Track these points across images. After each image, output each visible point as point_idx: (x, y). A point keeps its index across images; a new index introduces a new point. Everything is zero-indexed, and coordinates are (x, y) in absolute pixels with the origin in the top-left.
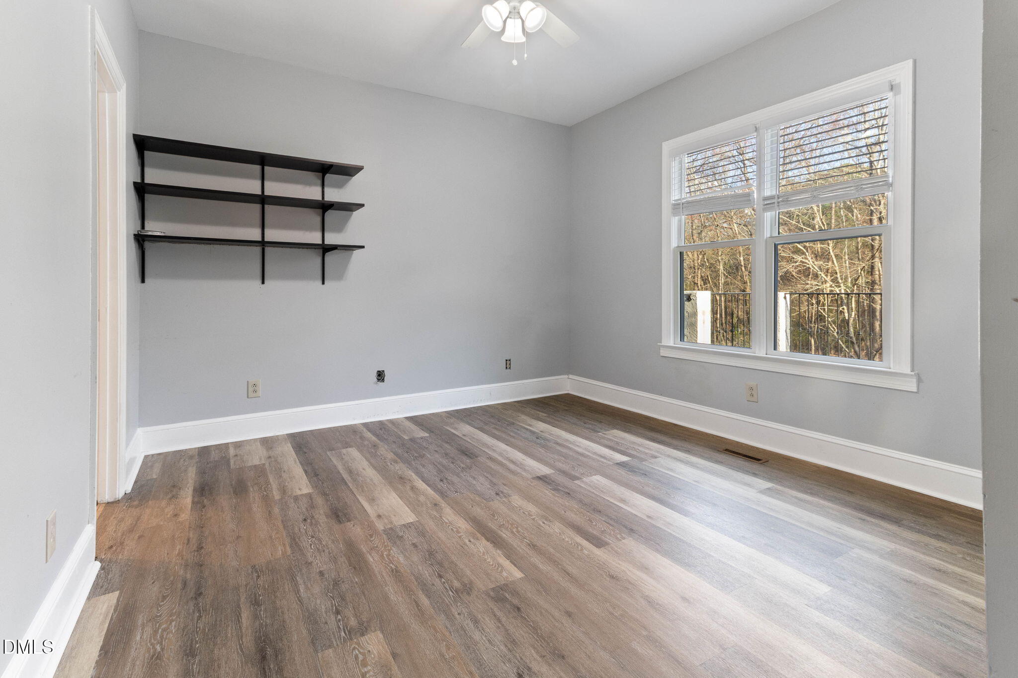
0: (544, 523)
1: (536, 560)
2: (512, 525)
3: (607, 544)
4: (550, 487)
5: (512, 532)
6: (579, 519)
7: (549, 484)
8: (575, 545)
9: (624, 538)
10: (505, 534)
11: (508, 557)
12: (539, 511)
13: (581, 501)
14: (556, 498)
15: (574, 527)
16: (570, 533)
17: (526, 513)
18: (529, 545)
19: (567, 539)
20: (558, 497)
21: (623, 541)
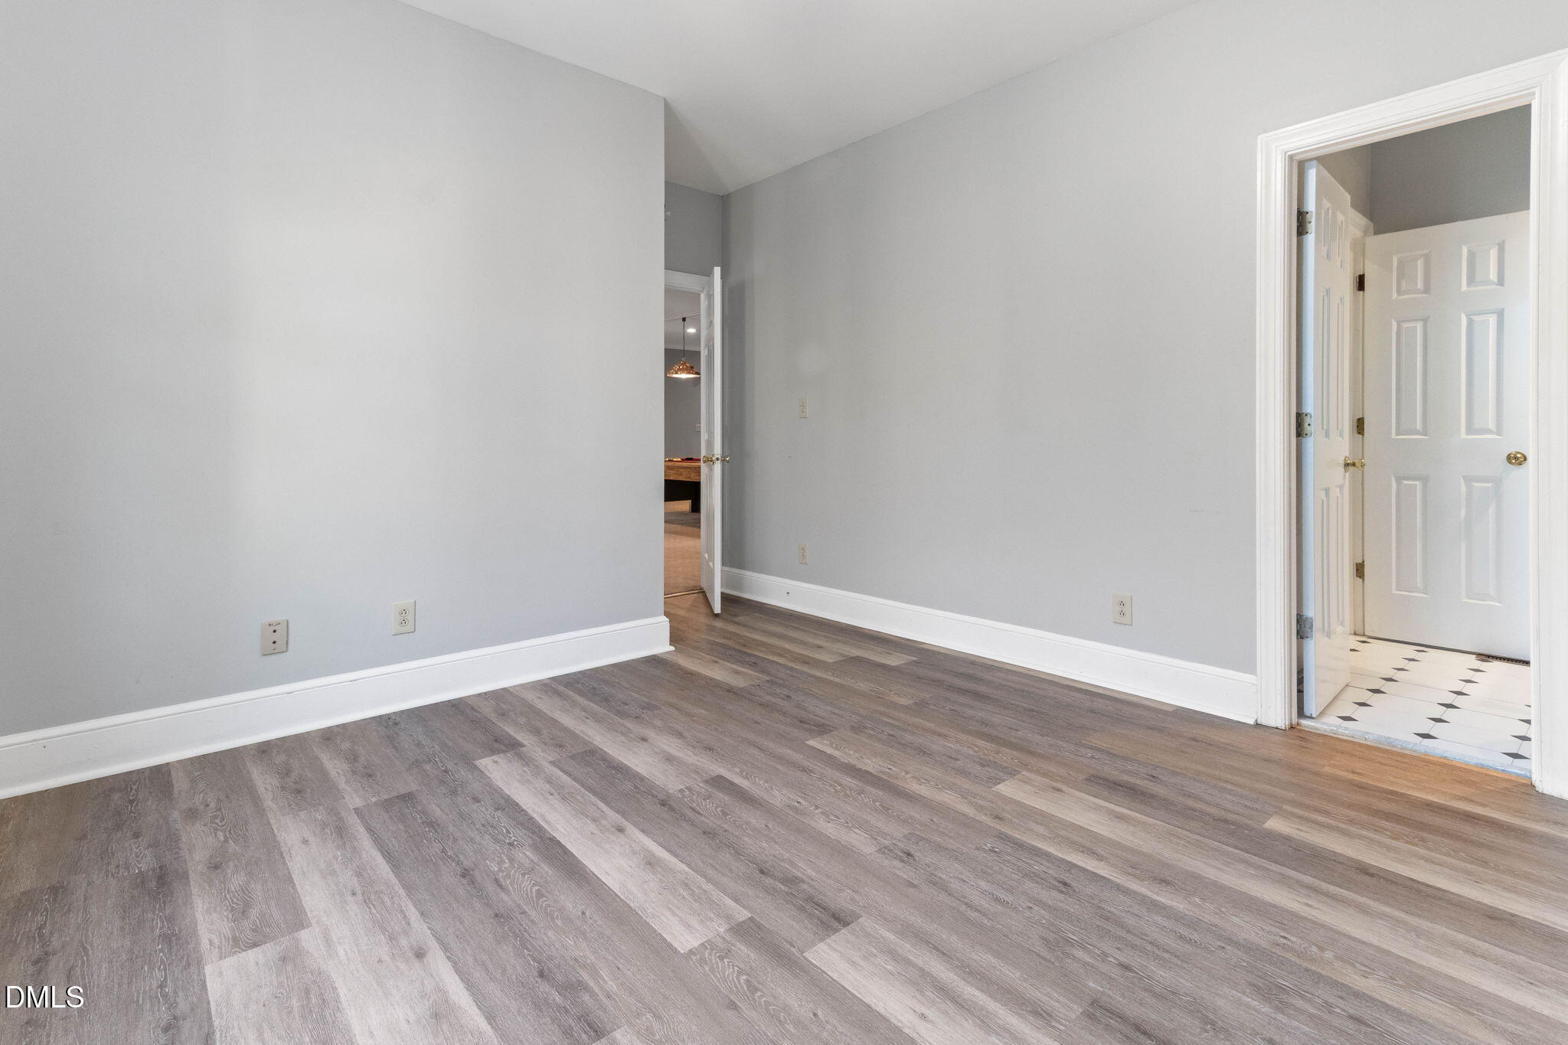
0: (798, 802)
1: (798, 757)
2: (846, 795)
3: (707, 782)
4: (805, 886)
5: (840, 785)
6: (743, 814)
7: (810, 899)
8: (751, 776)
9: (681, 791)
10: (848, 781)
11: (830, 756)
12: (813, 824)
13: (738, 853)
14: (787, 856)
15: (752, 800)
16: (756, 790)
17: (833, 818)
18: (810, 771)
19: (761, 782)
20: (783, 860)
21: (682, 787)
